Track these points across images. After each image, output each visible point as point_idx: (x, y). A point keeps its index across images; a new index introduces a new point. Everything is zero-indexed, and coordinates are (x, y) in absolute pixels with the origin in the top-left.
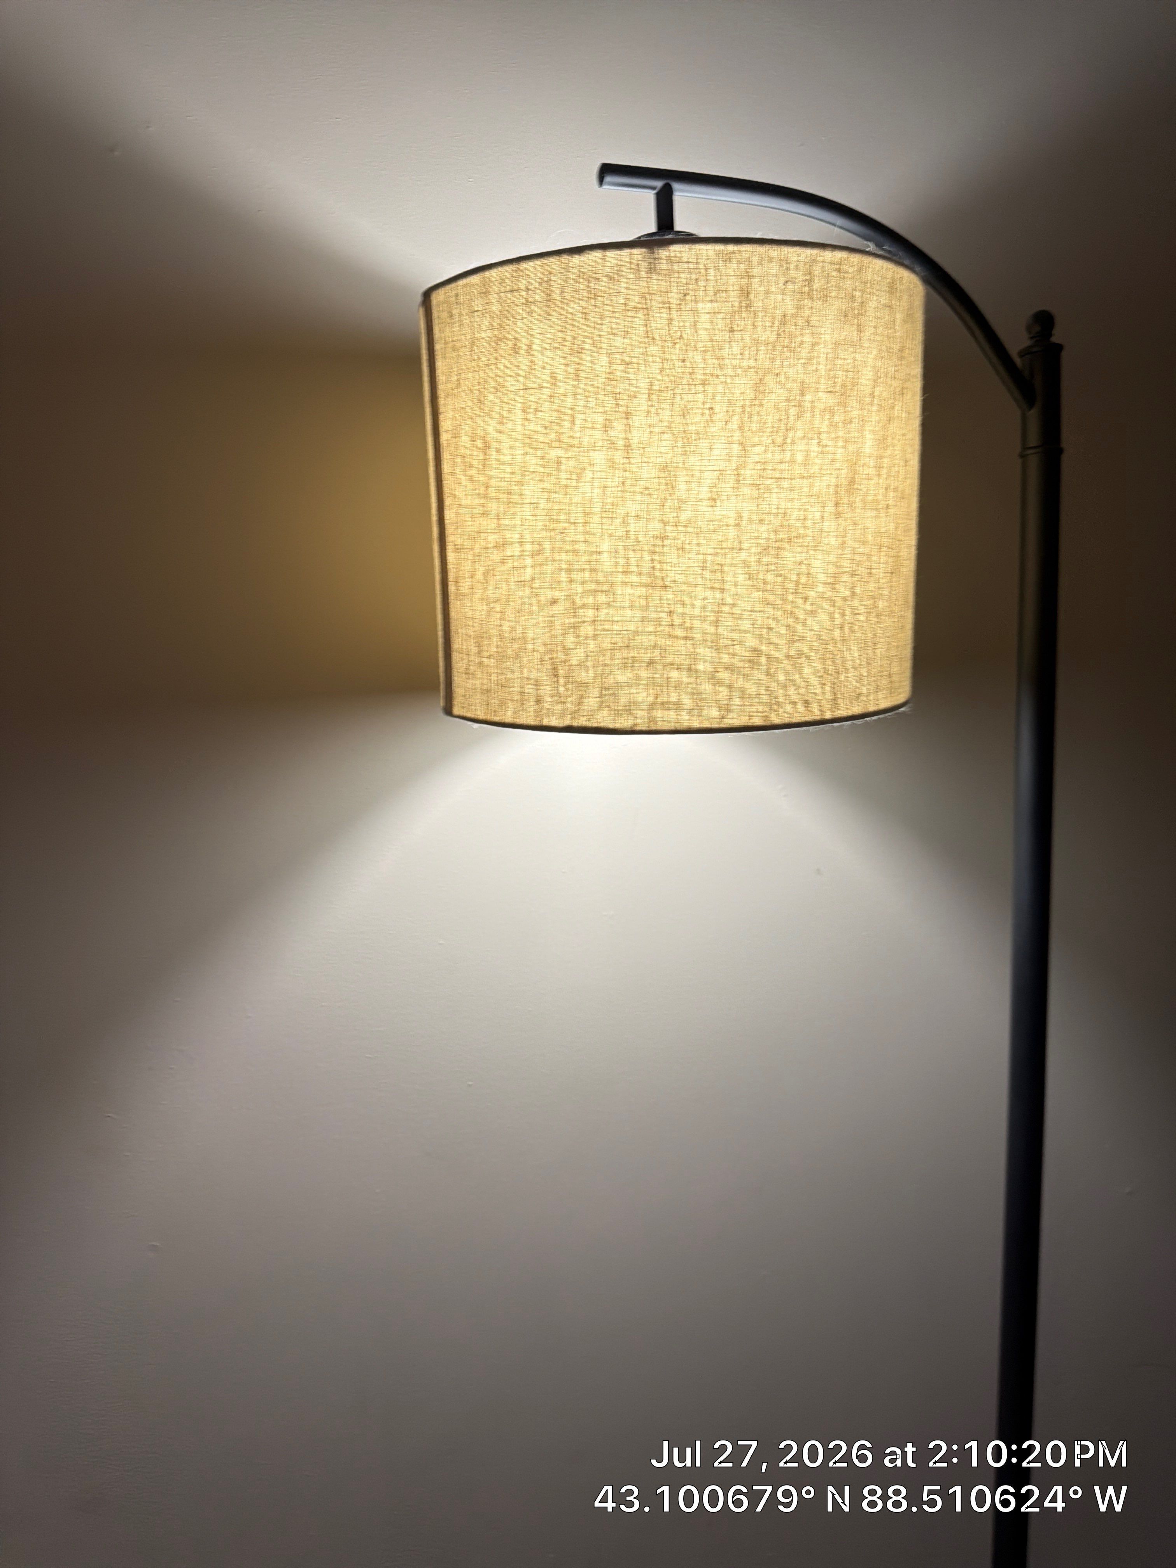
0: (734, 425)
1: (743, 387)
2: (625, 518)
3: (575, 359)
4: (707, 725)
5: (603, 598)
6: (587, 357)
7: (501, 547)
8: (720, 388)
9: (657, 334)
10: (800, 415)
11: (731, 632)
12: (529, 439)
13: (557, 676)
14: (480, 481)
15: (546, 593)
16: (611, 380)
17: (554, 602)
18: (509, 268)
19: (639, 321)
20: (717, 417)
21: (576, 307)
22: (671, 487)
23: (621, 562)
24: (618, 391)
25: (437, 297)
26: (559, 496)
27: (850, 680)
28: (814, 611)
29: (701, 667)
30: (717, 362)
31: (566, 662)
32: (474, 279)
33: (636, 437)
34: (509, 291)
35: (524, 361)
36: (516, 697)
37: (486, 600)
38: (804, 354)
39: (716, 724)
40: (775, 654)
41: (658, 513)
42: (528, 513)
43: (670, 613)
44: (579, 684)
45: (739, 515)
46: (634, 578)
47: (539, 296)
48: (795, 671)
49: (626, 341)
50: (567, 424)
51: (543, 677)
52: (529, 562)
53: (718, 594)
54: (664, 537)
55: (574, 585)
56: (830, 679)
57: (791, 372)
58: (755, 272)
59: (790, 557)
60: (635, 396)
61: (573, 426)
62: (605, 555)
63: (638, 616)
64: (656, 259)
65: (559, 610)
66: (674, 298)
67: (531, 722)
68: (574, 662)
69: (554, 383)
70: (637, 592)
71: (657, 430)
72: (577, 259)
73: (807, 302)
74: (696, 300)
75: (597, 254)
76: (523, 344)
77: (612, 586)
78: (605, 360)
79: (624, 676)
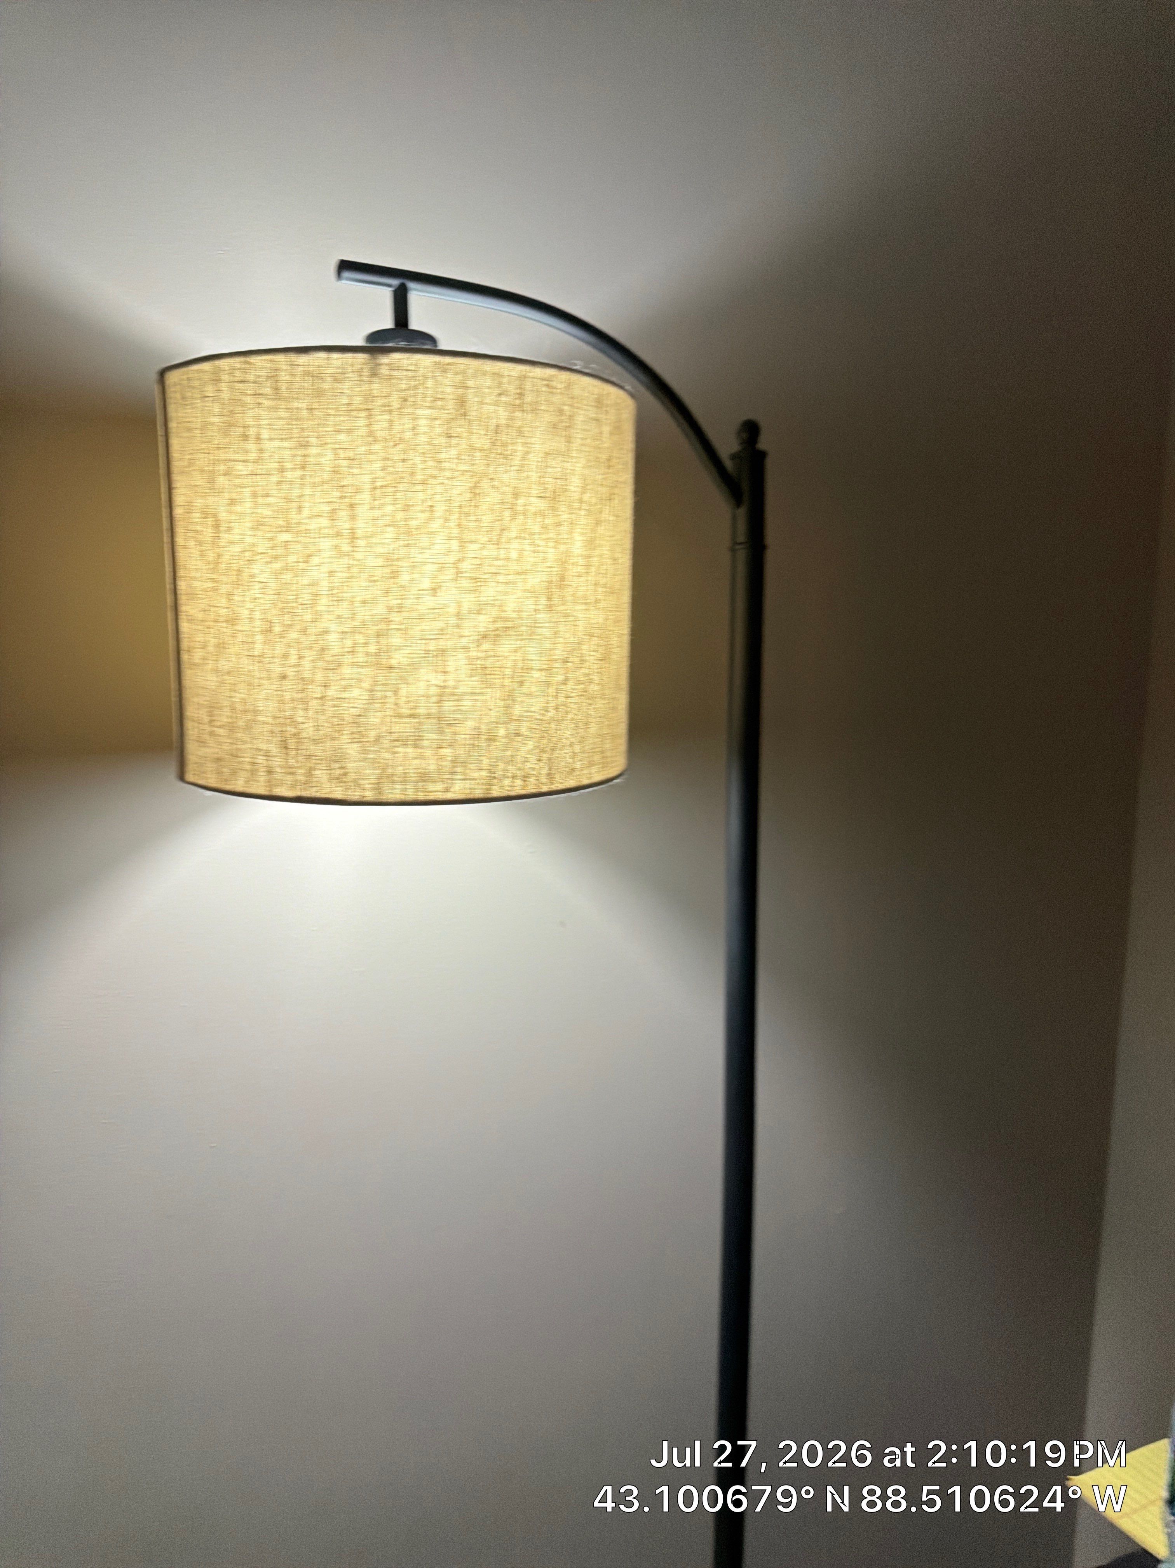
0: (453, 523)
1: (460, 488)
2: (352, 602)
3: (300, 451)
4: (432, 797)
5: (331, 675)
6: (313, 451)
7: (232, 621)
8: (439, 488)
9: (379, 434)
10: (514, 516)
11: (454, 711)
12: (258, 522)
13: (286, 748)
14: (211, 556)
15: (277, 668)
16: (338, 473)
17: (284, 677)
18: (239, 360)
19: (362, 421)
20: (437, 514)
21: (302, 403)
22: (395, 575)
23: (349, 643)
24: (342, 484)
25: (173, 377)
26: (288, 577)
27: (564, 757)
28: (530, 695)
29: (426, 743)
30: (435, 465)
31: (297, 735)
32: (206, 366)
33: (361, 527)
34: (238, 382)
35: (253, 448)
36: (248, 767)
37: (217, 671)
38: (517, 462)
39: (440, 796)
40: (494, 732)
41: (382, 599)
42: (257, 591)
43: (396, 692)
44: (309, 757)
45: (459, 605)
46: (361, 659)
47: (268, 389)
48: (515, 748)
49: (349, 439)
50: (294, 511)
51: (274, 749)
52: (259, 637)
53: (441, 677)
54: (389, 622)
55: (302, 662)
56: (546, 755)
57: (505, 477)
58: (470, 383)
59: (507, 644)
60: (358, 490)
61: (300, 513)
62: (332, 637)
63: (365, 694)
64: (377, 364)
65: (289, 685)
66: (395, 402)
67: (262, 791)
68: (304, 735)
69: (282, 470)
70: (364, 672)
71: (380, 522)
72: (303, 358)
73: (518, 414)
74: (415, 406)
75: (322, 355)
76: (252, 431)
77: (340, 665)
78: (329, 454)
79: (352, 750)
